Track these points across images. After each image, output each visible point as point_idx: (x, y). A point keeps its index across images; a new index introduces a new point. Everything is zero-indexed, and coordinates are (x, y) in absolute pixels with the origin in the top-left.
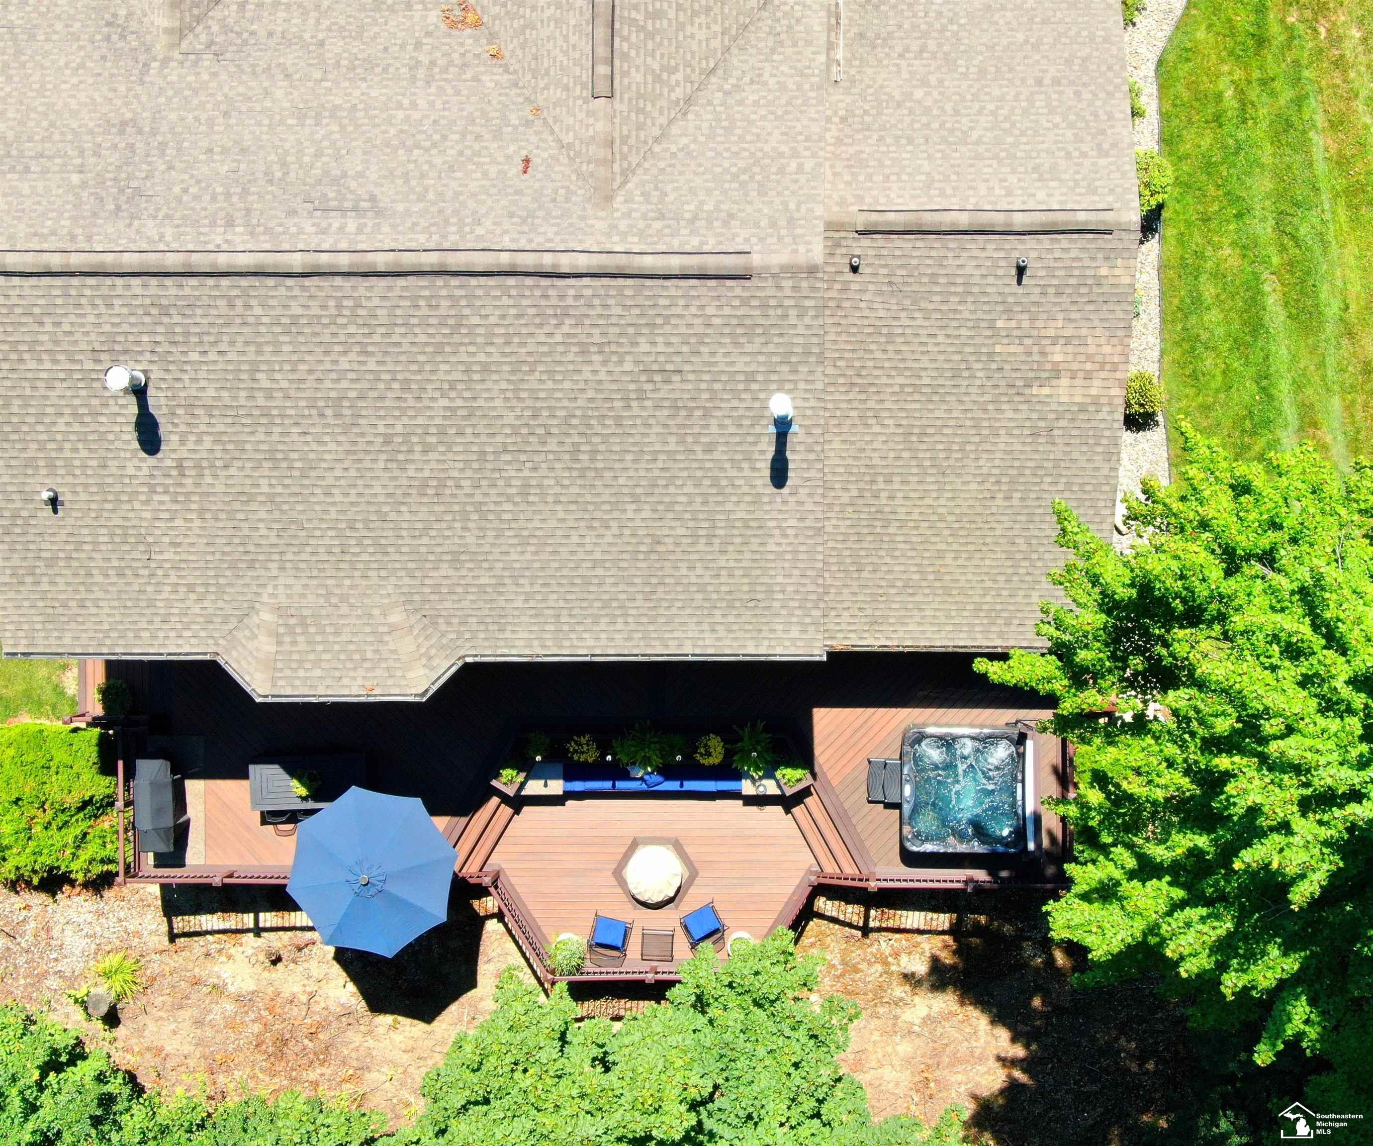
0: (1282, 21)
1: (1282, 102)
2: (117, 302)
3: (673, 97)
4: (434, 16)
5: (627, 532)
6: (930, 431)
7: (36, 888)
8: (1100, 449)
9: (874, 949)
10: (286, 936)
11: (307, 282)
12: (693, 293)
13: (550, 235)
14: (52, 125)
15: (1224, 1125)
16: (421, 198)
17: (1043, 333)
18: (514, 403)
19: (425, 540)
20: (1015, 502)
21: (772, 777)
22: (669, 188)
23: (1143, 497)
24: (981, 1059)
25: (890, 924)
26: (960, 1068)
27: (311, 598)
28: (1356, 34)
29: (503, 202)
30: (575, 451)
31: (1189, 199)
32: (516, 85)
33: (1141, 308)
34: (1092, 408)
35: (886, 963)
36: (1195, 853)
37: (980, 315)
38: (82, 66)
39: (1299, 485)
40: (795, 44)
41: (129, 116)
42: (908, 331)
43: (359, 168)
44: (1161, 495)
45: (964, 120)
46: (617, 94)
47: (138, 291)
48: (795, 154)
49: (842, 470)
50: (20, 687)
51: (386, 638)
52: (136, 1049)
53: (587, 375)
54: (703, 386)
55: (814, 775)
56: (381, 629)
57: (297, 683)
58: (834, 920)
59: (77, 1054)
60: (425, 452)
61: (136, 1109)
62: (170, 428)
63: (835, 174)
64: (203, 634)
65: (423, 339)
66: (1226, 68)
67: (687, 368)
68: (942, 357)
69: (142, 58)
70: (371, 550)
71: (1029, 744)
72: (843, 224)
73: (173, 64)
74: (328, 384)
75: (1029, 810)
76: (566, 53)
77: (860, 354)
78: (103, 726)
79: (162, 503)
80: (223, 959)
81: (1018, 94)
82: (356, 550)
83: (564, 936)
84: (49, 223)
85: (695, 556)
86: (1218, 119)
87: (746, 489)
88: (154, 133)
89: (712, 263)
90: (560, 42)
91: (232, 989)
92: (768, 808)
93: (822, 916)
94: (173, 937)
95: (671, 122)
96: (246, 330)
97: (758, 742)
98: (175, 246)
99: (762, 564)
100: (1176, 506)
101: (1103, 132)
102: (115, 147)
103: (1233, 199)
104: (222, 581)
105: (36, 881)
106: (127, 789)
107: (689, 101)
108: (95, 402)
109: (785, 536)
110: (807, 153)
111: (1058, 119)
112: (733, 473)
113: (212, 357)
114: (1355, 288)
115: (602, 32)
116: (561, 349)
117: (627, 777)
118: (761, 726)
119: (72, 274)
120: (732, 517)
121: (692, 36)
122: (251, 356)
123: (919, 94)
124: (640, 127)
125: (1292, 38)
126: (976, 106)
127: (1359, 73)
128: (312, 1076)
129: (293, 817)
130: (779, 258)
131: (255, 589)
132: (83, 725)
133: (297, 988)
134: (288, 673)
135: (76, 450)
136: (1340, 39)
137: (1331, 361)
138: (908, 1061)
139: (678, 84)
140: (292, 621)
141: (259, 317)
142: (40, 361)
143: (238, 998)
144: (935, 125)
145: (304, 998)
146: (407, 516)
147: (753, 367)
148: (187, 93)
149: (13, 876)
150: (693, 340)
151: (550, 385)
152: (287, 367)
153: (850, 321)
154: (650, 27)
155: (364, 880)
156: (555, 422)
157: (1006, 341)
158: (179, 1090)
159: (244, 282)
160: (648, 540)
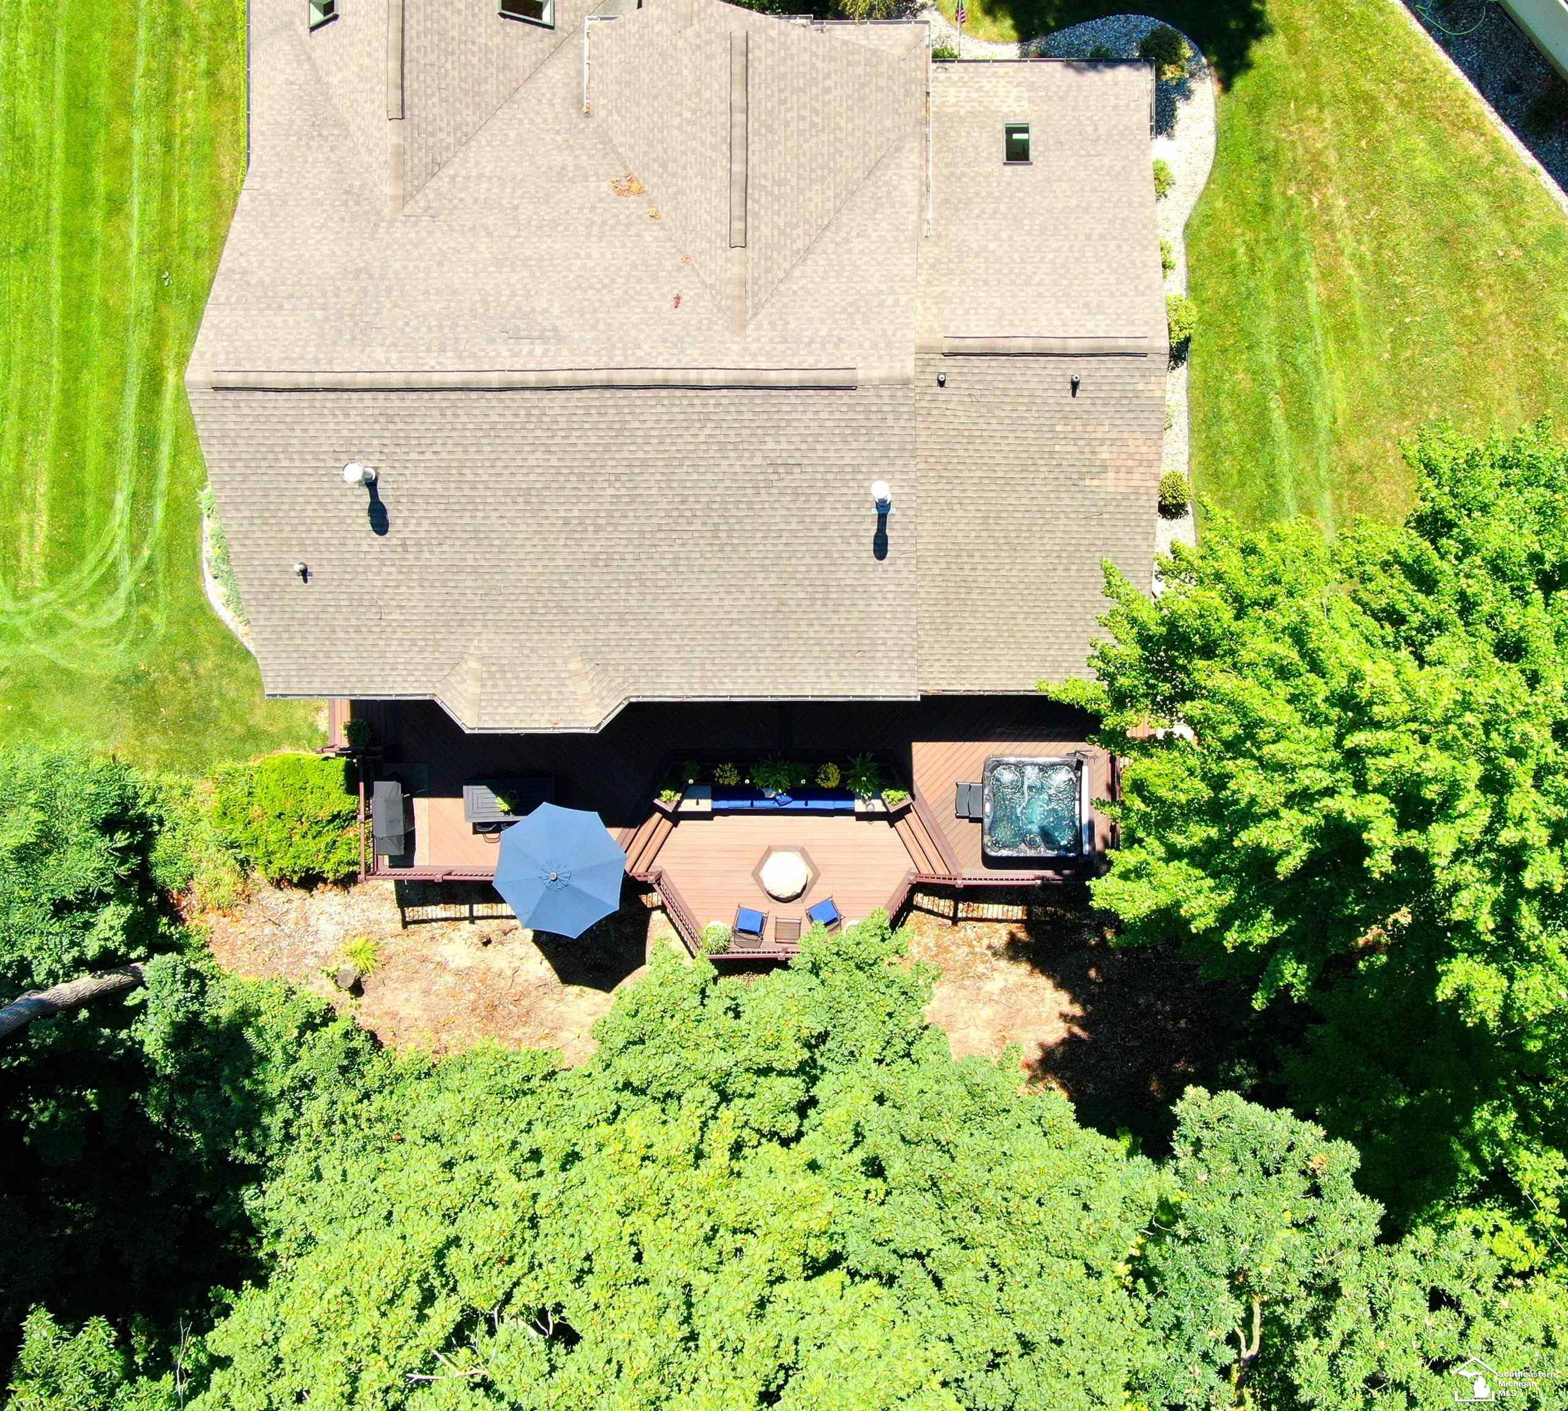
0: (1284, 193)
1: (1284, 258)
2: (353, 412)
3: (795, 247)
4: (605, 186)
5: (758, 596)
6: (1004, 515)
7: (296, 886)
8: (1139, 530)
9: (962, 934)
10: (494, 923)
11: (503, 395)
12: (809, 401)
13: (696, 356)
14: (301, 271)
15: (1238, 1070)
16: (594, 327)
17: (1093, 436)
18: (667, 492)
19: (597, 603)
20: (1073, 573)
21: (880, 797)
22: (791, 318)
23: (1171, 557)
24: (1048, 1020)
25: (975, 915)
26: (1030, 1028)
27: (509, 650)
28: (1341, 203)
29: (660, 331)
30: (716, 531)
31: (1211, 334)
32: (670, 239)
33: (1173, 421)
34: (1132, 497)
35: (971, 946)
36: (1209, 841)
37: (1042, 421)
38: (323, 226)
39: (1294, 549)
40: (893, 206)
41: (362, 265)
42: (985, 434)
43: (545, 305)
44: (1185, 554)
45: (1029, 267)
46: (750, 244)
47: (369, 403)
48: (892, 291)
49: (932, 547)
50: (282, 724)
51: (567, 682)
52: (377, 1013)
53: (725, 468)
54: (819, 476)
55: (913, 797)
56: (563, 675)
57: (498, 718)
58: (929, 912)
59: (329, 1016)
60: (596, 532)
61: (375, 1059)
62: (396, 513)
63: (926, 309)
64: (424, 679)
65: (594, 440)
66: (1239, 231)
67: (805, 461)
68: (1012, 455)
69: (373, 219)
70: (554, 611)
71: (1085, 769)
72: (932, 348)
73: (398, 224)
74: (519, 477)
75: (1085, 821)
76: (709, 213)
77: (947, 452)
78: (348, 756)
79: (390, 573)
80: (445, 941)
81: (1072, 247)
82: (543, 611)
83: (712, 924)
84: (297, 349)
85: (813, 616)
86: (1233, 271)
87: (853, 561)
88: (382, 278)
89: (825, 378)
90: (705, 204)
91: (452, 965)
92: (876, 823)
93: (920, 909)
94: (405, 924)
95: (793, 266)
96: (454, 434)
97: (867, 770)
98: (399, 368)
99: (868, 621)
100: (1197, 563)
101: (1138, 277)
102: (351, 290)
103: (1245, 333)
104: (438, 636)
105: (295, 879)
106: (367, 805)
107: (807, 250)
108: (336, 493)
109: (885, 598)
110: (902, 291)
111: (1104, 266)
112: (842, 547)
113: (429, 456)
114: (1342, 406)
115: (737, 196)
116: (704, 447)
117: (762, 797)
118: (870, 755)
119: (317, 390)
120: (843, 583)
121: (811, 200)
122: (459, 456)
123: (992, 246)
124: (768, 270)
125: (1291, 207)
126: (1038, 256)
127: (1345, 236)
128: (517, 1034)
129: (497, 827)
130: (879, 372)
131: (464, 643)
132: (333, 755)
133: (504, 965)
134: (490, 710)
135: (321, 531)
136: (1330, 207)
137: (1323, 464)
138: (989, 1023)
139: (799, 237)
140: (494, 668)
141: (464, 423)
142: (292, 460)
143: (457, 973)
144: (1005, 271)
145: (509, 973)
146: (583, 584)
147: (859, 461)
148: (409, 247)
149: (277, 876)
150: (810, 439)
151: (695, 476)
152: (488, 464)
153: (938, 425)
154: (776, 191)
155: (553, 877)
156: (699, 506)
157: (1063, 442)
158: (411, 1046)
159: (453, 395)
160: (775, 603)
